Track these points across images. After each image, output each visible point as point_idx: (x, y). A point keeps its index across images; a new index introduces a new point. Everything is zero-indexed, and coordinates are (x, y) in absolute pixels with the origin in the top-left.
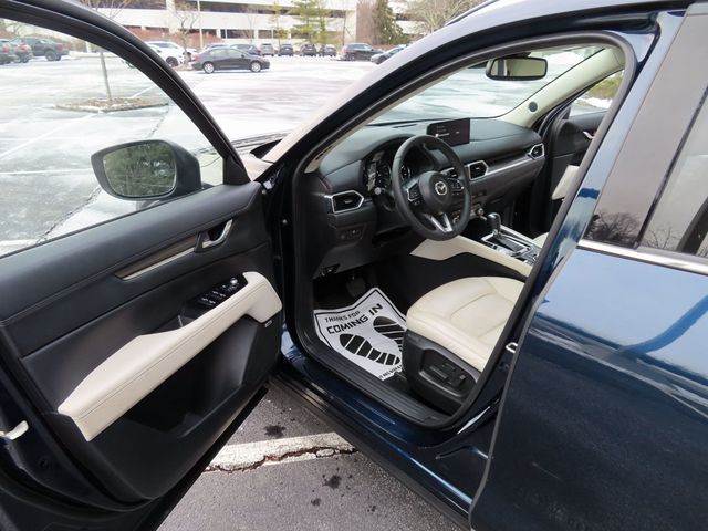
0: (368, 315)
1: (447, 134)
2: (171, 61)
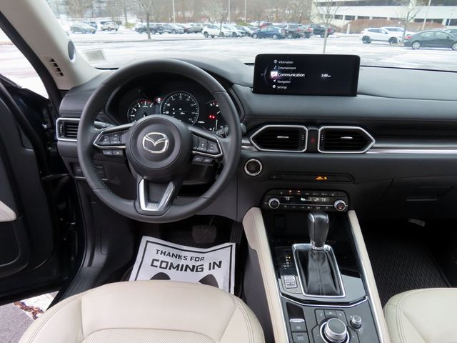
1: (298, 75)
2: (393, 40)
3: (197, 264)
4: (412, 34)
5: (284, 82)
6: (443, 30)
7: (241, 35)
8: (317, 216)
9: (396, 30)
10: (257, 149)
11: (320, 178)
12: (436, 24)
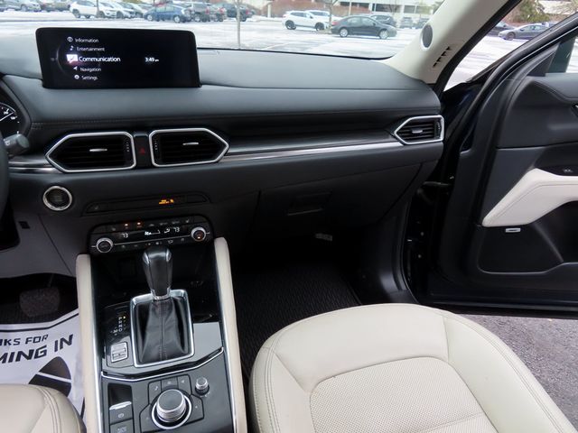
0: (50, 347)
1: (110, 59)
2: (319, 26)
3: (35, 347)
4: (339, 19)
5: (91, 70)
6: (370, 15)
7: (129, 16)
8: (153, 255)
9: (321, 14)
10: (59, 170)
11: (164, 202)
12: (362, 8)
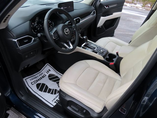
0: (46, 74)
